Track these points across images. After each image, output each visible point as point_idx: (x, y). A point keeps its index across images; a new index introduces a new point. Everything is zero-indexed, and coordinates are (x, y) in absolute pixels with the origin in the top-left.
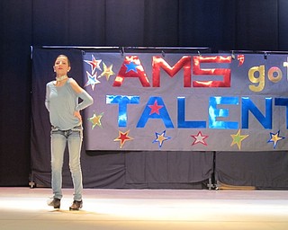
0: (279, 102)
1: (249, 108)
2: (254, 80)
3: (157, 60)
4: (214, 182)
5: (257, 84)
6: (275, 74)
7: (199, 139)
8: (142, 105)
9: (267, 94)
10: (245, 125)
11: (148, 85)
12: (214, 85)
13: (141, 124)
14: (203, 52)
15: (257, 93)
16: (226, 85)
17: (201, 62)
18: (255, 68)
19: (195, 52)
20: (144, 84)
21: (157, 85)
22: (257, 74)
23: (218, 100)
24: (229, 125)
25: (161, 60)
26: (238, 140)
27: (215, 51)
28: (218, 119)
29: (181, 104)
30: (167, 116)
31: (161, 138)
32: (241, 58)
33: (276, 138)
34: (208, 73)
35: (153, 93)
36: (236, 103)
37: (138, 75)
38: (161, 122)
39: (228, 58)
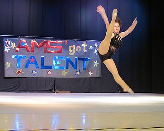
0: (80, 59)
1: (68, 61)
2: (71, 51)
3: (33, 41)
4: (55, 90)
5: (72, 52)
6: (79, 49)
7: (49, 73)
8: (26, 59)
9: (76, 56)
10: (67, 68)
11: (30, 52)
12: (55, 52)
13: (26, 67)
14: (52, 39)
15: (73, 56)
16: (60, 52)
17: (51, 43)
18: (72, 46)
19: (48, 39)
20: (28, 51)
21: (33, 51)
22: (72, 48)
23: (57, 57)
24: (61, 67)
25: (35, 41)
26: (64, 74)
27: (56, 39)
28: (57, 65)
29: (42, 59)
30: (37, 64)
31: (35, 72)
32: (66, 42)
33: (79, 73)
34: (53, 47)
35: (31, 54)
36: (64, 59)
37: (26, 47)
38: (35, 66)
39: (61, 42)
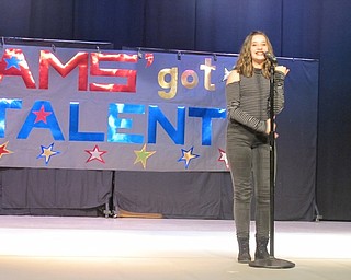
0: (193, 112)
1: (157, 119)
2: (164, 85)
3: (46, 56)
4: (111, 208)
5: (168, 90)
6: (190, 79)
7: (96, 154)
8: (25, 110)
9: (180, 103)
10: (152, 139)
11: (33, 86)
12: (116, 89)
13: (23, 134)
14: (103, 48)
15: (171, 101)
16: (130, 89)
17: (100, 60)
18: (167, 71)
19: (93, 47)
20: (29, 84)
21: (44, 86)
22: (168, 78)
23: (120, 107)
24: (134, 139)
25: (50, 56)
26: (143, 158)
27: (118, 47)
28: (119, 131)
29: (74, 111)
30: (56, 126)
31: (48, 152)
32: (150, 57)
33: (189, 156)
34: (109, 74)
35: (39, 96)
36: (141, 111)
37: (20, 73)
38: (48, 132)
39: (134, 57)
